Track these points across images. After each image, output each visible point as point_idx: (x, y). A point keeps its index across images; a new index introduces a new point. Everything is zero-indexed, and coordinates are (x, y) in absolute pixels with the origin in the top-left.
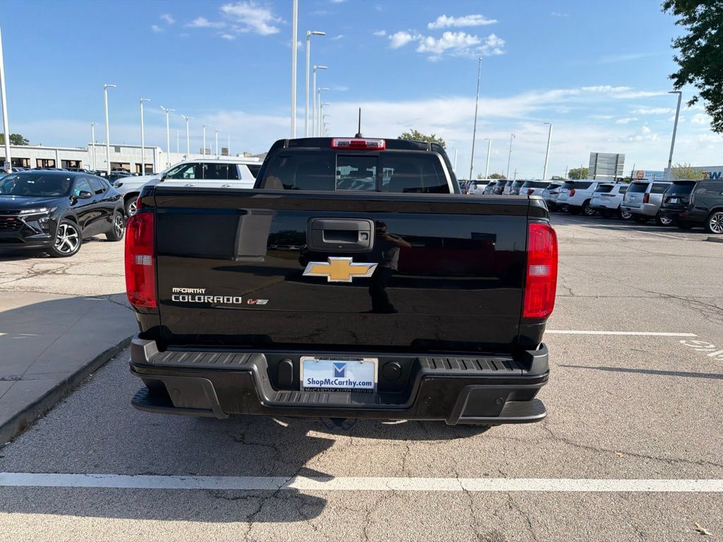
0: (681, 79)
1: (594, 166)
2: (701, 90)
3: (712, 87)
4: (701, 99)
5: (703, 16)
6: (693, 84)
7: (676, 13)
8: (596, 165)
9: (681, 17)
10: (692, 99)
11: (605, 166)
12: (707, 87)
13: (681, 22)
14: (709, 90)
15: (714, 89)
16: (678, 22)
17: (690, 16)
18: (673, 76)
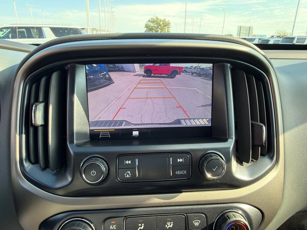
1: (239, 32)
8: (240, 32)
11: (244, 32)
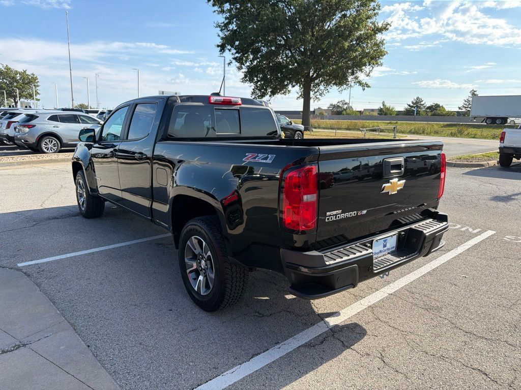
0: (222, 48)
2: (233, 56)
3: (239, 55)
4: (234, 61)
5: (230, 11)
6: (231, 53)
7: (214, 5)
9: (216, 8)
10: (229, 62)
12: (237, 55)
13: (216, 12)
14: (237, 57)
15: (240, 56)
16: (215, 11)
17: (221, 9)
18: (218, 46)
